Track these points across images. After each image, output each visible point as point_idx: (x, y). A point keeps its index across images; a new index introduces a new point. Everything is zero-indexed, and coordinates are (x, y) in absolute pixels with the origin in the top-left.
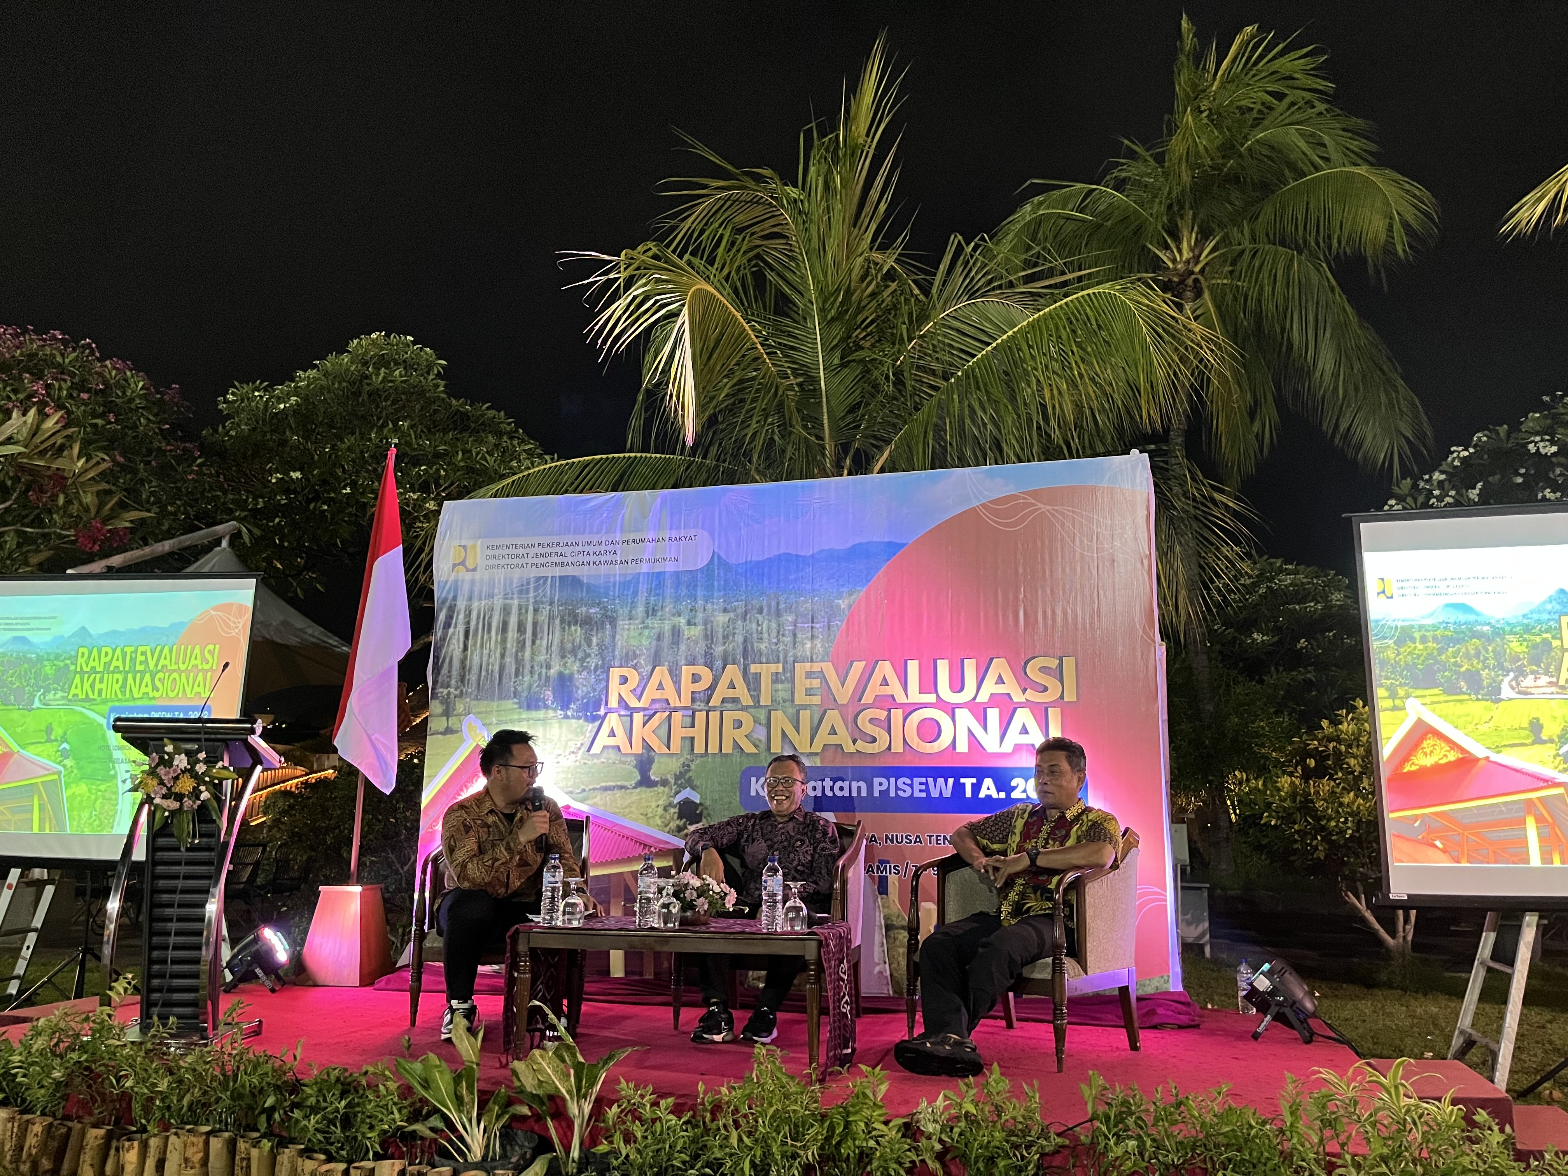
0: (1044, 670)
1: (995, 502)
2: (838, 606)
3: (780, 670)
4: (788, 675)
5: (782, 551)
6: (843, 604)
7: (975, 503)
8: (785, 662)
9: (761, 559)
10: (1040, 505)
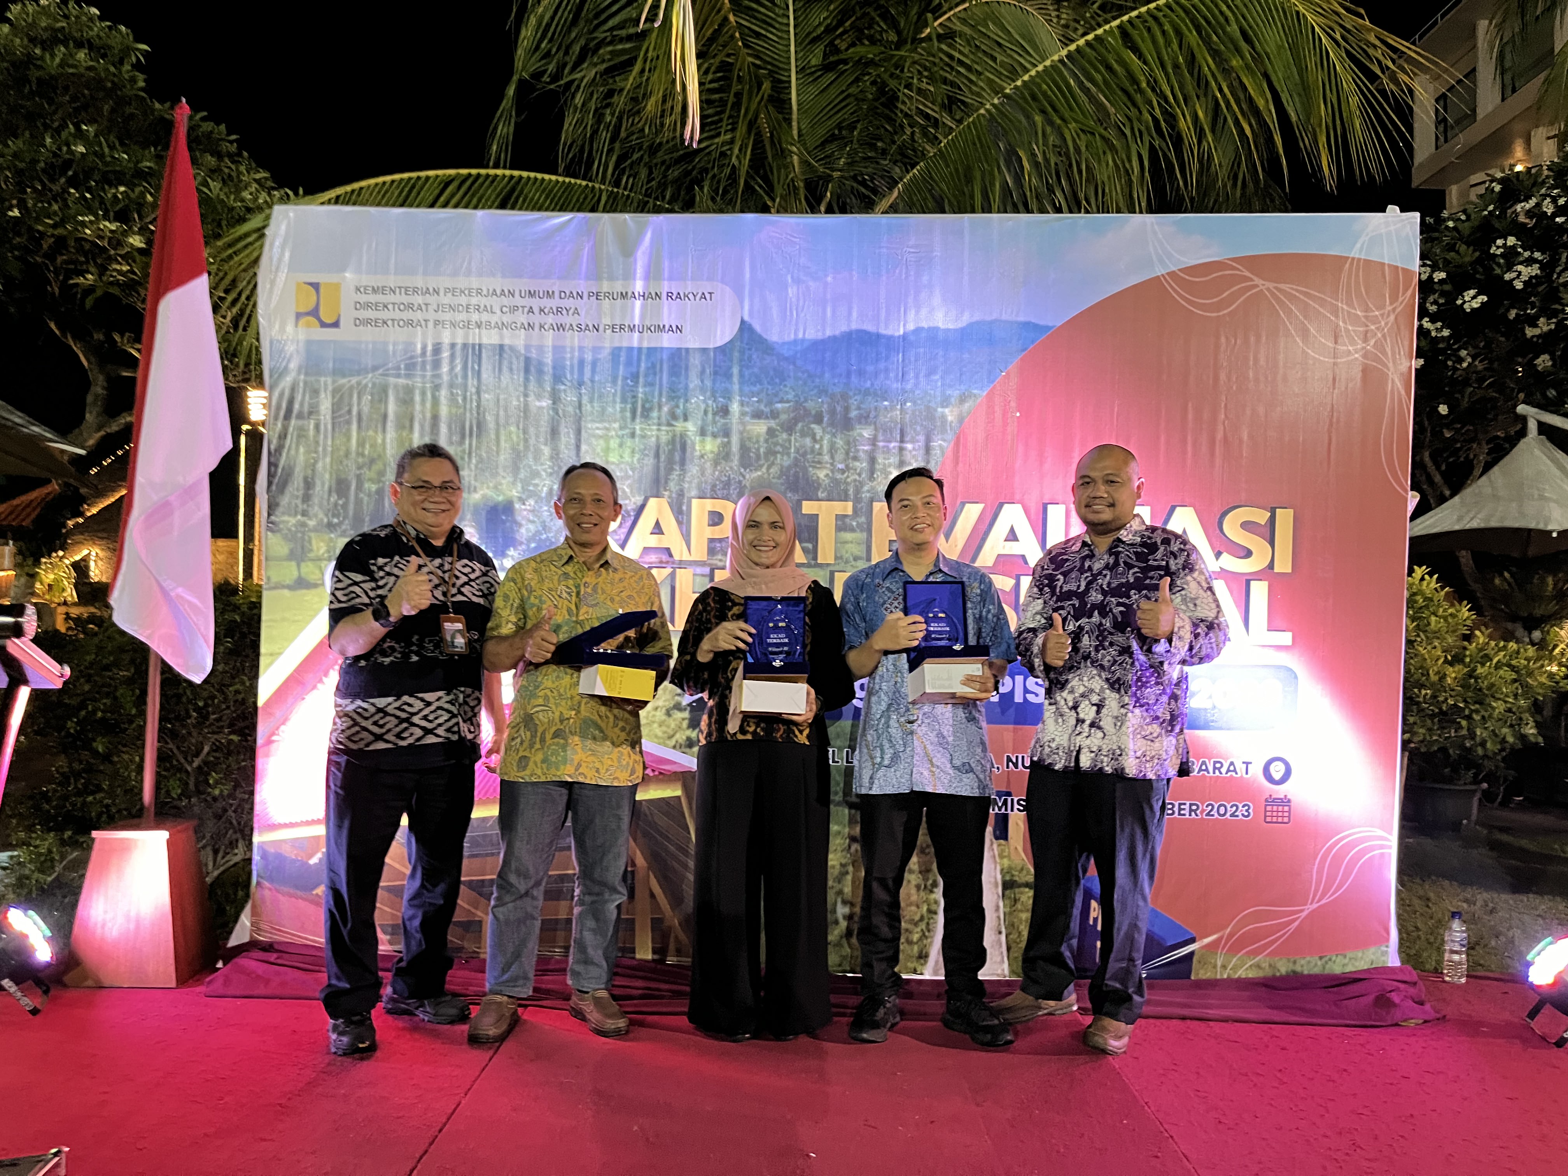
0: (1247, 526)
1: (1191, 270)
2: (943, 417)
3: (850, 512)
4: (863, 519)
5: (854, 326)
6: (950, 414)
7: (1160, 271)
8: (857, 500)
9: (820, 336)
10: (1257, 281)
